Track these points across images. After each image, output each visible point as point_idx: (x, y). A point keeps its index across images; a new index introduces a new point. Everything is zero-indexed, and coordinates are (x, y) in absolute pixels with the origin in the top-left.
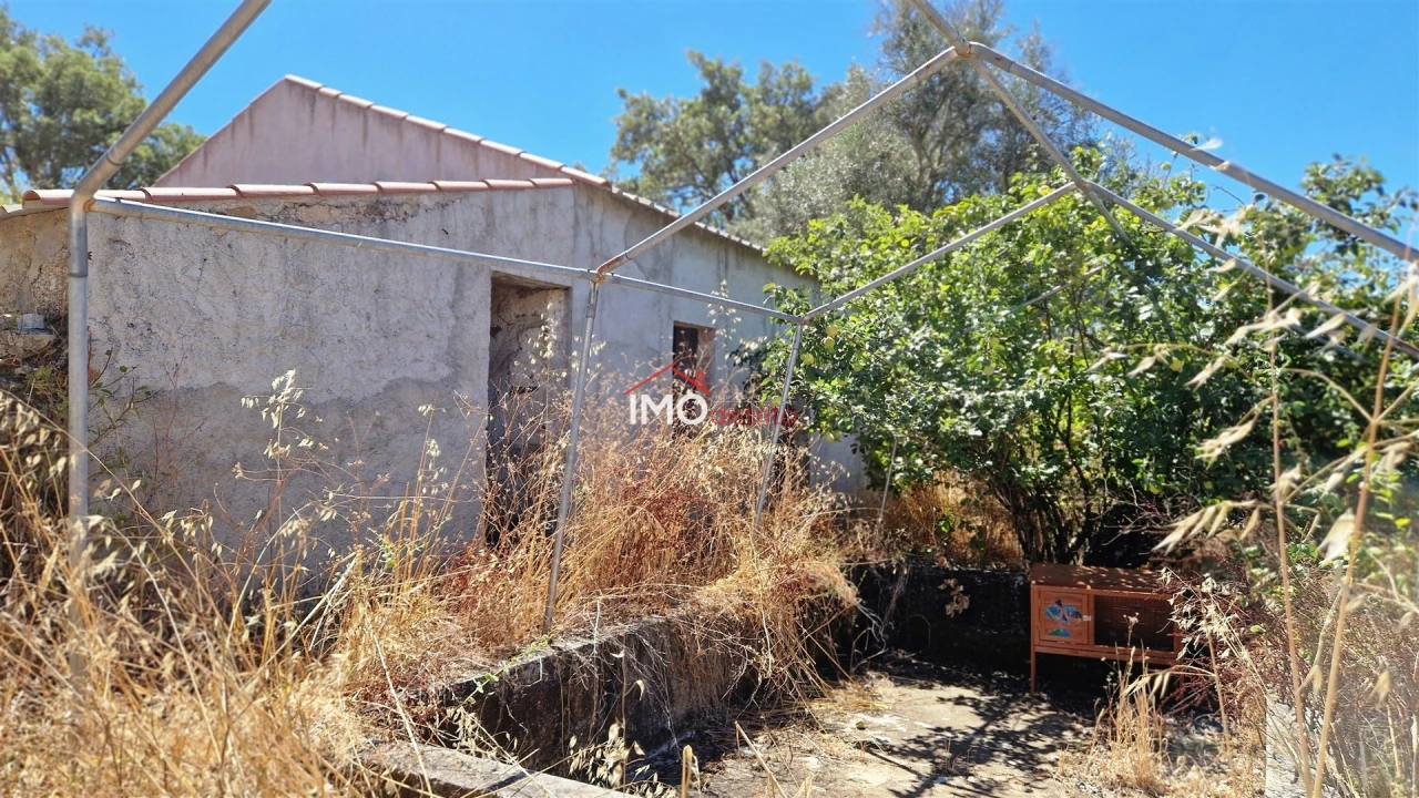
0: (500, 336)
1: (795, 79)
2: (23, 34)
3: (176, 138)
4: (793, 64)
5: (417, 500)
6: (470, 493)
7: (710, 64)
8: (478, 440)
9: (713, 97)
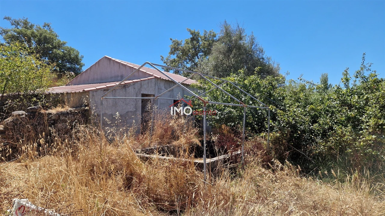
0: (143, 102)
1: (212, 34)
2: (31, 25)
3: (68, 50)
4: (212, 31)
5: (132, 128)
6: (139, 127)
7: (192, 31)
8: (140, 120)
9: (193, 39)
